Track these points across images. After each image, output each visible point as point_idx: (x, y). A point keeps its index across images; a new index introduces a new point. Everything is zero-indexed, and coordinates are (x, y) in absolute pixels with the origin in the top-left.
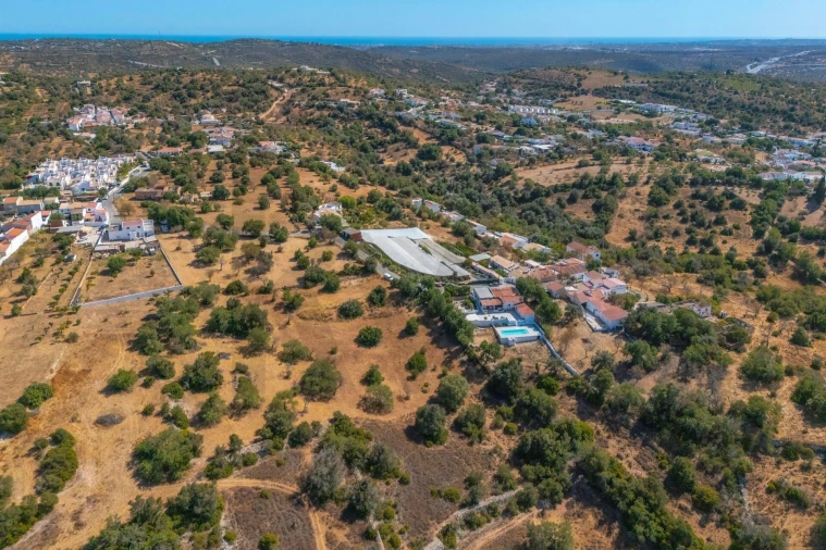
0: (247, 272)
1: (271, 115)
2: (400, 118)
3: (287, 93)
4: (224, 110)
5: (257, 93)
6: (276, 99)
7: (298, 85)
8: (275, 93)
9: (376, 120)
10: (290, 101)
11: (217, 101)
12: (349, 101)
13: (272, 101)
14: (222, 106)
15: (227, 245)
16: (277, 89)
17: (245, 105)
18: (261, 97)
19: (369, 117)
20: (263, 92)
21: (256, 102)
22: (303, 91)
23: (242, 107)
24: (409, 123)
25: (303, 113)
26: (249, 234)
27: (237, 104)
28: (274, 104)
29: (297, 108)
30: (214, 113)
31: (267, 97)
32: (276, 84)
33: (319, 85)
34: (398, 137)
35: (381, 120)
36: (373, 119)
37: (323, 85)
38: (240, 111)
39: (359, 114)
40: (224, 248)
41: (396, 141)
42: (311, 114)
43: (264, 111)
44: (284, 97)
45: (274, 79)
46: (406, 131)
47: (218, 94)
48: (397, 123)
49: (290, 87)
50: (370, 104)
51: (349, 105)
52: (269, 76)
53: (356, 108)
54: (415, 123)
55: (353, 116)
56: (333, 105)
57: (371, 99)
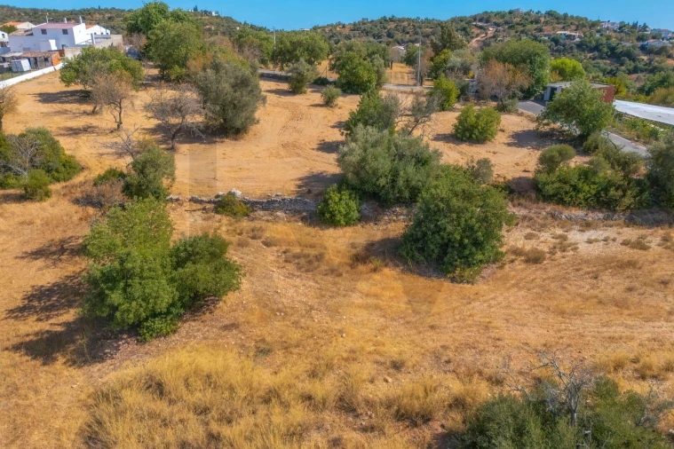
2: (643, 48)
3: (491, 30)
6: (477, 35)
7: (506, 23)
8: (476, 31)
9: (605, 50)
10: (494, 37)
11: (414, 38)
12: (568, 33)
13: (473, 38)
16: (481, 28)
19: (596, 48)
22: (511, 27)
24: (659, 52)
28: (474, 41)
31: (467, 34)
32: (480, 24)
33: (532, 22)
34: (641, 65)
35: (613, 49)
36: (599, 51)
37: (537, 22)
39: (579, 46)
41: (635, 70)
44: (486, 34)
45: (480, 20)
46: (651, 61)
47: (417, 33)
48: (637, 51)
49: (497, 25)
50: (598, 35)
51: (568, 37)
52: (475, 18)
53: (578, 39)
54: (667, 51)
55: (571, 48)
56: (546, 38)
57: (598, 31)
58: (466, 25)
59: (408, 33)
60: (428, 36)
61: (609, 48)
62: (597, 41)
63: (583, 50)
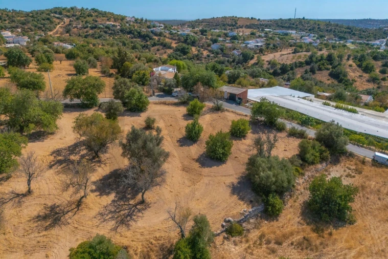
0: (104, 186)
1: (57, 33)
3: (67, 20)
4: (19, 30)
5: (44, 20)
6: (59, 23)
7: (73, 15)
8: (58, 21)
9: (136, 33)
10: (70, 24)
11: (13, 24)
13: (56, 25)
14: (17, 27)
15: (38, 123)
16: (58, 18)
17: (36, 26)
18: (47, 22)
19: (130, 32)
20: (48, 19)
21: (44, 25)
22: (78, 19)
23: (33, 28)
24: (160, 34)
25: (81, 31)
26: (76, 101)
27: (30, 25)
28: (58, 26)
29: (76, 29)
30: (12, 32)
31: (52, 22)
32: (57, 15)
33: (88, 16)
34: (156, 42)
35: (139, 33)
36: (133, 34)
37: (91, 15)
38: (32, 30)
39: (122, 31)
40: (32, 129)
41: (154, 45)
42: (87, 32)
43: (51, 30)
44: (64, 22)
45: (55, 13)
46: (159, 39)
47: (13, 21)
48: (151, 34)
49: (68, 17)
50: (128, 25)
51: (113, 26)
52: (51, 11)
53: (118, 27)
54: (163, 34)
55: (118, 32)
56: (102, 26)
57: (127, 23)
58: (49, 17)
59: (5, 20)
60: (24, 24)
61: (137, 32)
62: (130, 29)
63: (124, 33)
